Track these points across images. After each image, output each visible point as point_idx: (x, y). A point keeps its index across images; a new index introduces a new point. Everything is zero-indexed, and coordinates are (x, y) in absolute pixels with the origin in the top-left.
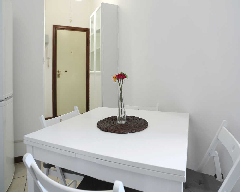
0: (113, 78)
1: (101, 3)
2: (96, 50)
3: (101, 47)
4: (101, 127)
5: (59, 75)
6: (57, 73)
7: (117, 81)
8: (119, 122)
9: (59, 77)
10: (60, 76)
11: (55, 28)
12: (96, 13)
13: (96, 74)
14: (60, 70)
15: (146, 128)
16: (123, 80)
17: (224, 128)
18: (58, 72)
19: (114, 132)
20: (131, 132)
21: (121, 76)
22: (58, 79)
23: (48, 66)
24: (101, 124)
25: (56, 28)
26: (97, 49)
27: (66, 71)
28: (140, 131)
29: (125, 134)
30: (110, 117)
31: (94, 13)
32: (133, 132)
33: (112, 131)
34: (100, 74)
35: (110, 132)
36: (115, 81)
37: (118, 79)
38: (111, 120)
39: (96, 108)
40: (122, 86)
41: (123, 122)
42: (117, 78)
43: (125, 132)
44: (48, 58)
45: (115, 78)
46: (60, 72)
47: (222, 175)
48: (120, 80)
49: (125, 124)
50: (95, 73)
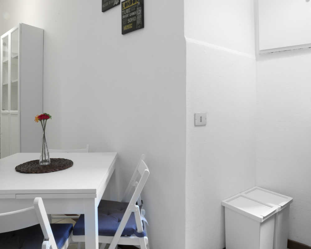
0: (35, 119)
1: (20, 24)
2: (12, 83)
3: (18, 80)
4: (21, 170)
7: (39, 122)
8: (42, 164)
12: (11, 34)
13: (11, 114)
15: (71, 166)
16: (46, 120)
17: (143, 161)
19: (36, 173)
21: (44, 117)
24: (20, 167)
26: (13, 81)
28: (65, 169)
30: (31, 161)
31: (9, 33)
33: (34, 172)
34: (17, 114)
35: (31, 173)
36: (37, 122)
37: (41, 120)
38: (33, 163)
39: (11, 155)
40: (45, 127)
41: (47, 164)
42: (39, 118)
43: (48, 171)
45: (37, 119)
47: (142, 201)
48: (42, 121)
49: (48, 165)
50: (9, 113)
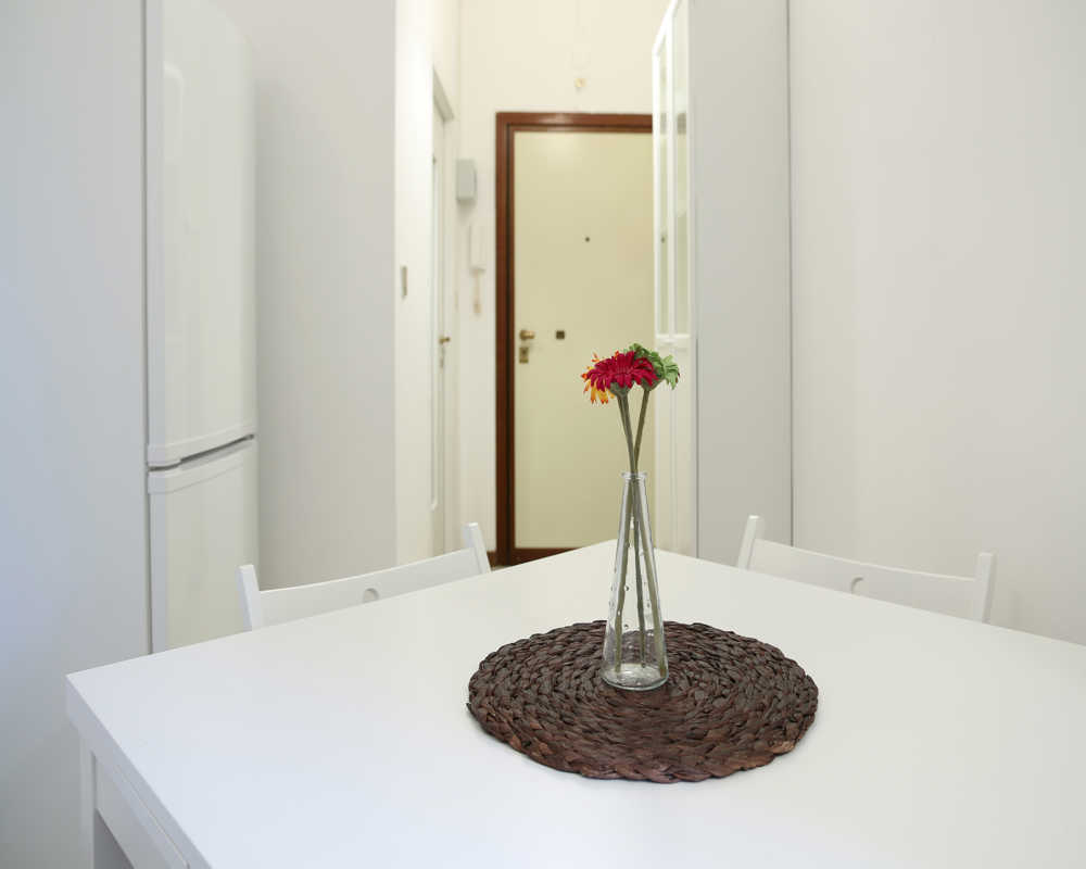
5: (524, 352)
6: (518, 343)
9: (524, 360)
10: (531, 356)
11: (505, 127)
14: (530, 330)
18: (524, 337)
20: (632, 774)
22: (520, 371)
23: (477, 307)
25: (508, 125)
27: (560, 335)
29: (586, 776)
31: (667, 26)
32: (651, 777)
44: (476, 272)
46: (532, 337)
50: (670, 344)
